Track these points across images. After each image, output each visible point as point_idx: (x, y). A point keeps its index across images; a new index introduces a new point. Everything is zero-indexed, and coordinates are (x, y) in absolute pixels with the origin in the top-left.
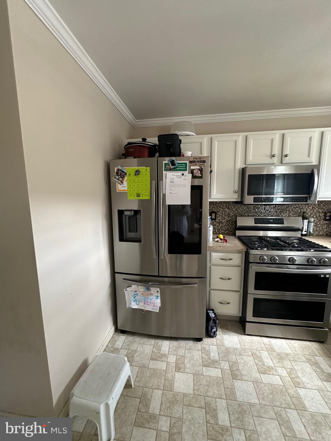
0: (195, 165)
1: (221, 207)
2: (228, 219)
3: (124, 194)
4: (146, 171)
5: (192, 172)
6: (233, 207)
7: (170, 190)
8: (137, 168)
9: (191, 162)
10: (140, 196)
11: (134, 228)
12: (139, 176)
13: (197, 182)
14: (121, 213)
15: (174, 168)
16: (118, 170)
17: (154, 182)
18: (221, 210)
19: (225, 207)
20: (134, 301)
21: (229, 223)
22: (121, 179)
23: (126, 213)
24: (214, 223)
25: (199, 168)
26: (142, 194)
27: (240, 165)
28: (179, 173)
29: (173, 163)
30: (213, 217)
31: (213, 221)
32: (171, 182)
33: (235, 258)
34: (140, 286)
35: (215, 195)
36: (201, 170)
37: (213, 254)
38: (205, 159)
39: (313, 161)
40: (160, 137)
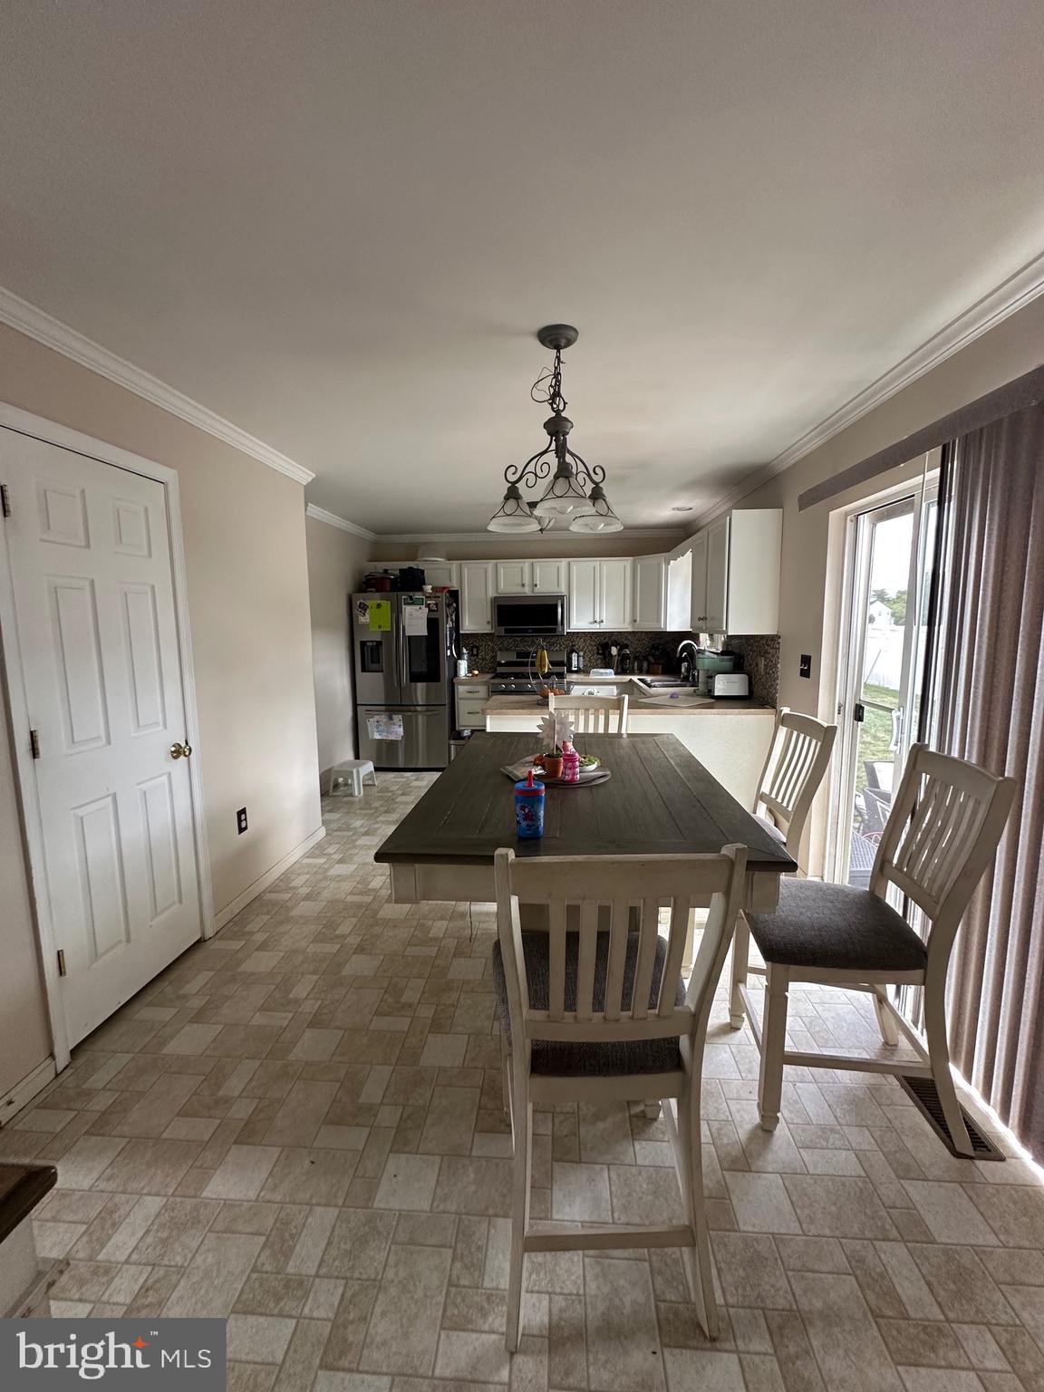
0: (431, 600)
2: (493, 656)
3: (365, 626)
4: (386, 605)
5: (428, 606)
6: (497, 640)
7: (409, 622)
8: (379, 602)
9: (427, 597)
10: (381, 628)
11: (376, 659)
12: (380, 609)
13: (433, 616)
14: (363, 644)
16: (361, 603)
17: (394, 615)
18: (484, 644)
20: (377, 732)
21: (494, 660)
22: (363, 612)
23: (368, 644)
24: (476, 660)
25: (435, 602)
26: (383, 626)
27: (491, 594)
28: (418, 607)
29: (411, 598)
30: (475, 653)
31: (475, 657)
32: (410, 615)
33: (482, 690)
34: (383, 717)
35: (468, 626)
36: (436, 604)
37: (459, 687)
38: (439, 594)
39: (563, 590)
40: (401, 571)
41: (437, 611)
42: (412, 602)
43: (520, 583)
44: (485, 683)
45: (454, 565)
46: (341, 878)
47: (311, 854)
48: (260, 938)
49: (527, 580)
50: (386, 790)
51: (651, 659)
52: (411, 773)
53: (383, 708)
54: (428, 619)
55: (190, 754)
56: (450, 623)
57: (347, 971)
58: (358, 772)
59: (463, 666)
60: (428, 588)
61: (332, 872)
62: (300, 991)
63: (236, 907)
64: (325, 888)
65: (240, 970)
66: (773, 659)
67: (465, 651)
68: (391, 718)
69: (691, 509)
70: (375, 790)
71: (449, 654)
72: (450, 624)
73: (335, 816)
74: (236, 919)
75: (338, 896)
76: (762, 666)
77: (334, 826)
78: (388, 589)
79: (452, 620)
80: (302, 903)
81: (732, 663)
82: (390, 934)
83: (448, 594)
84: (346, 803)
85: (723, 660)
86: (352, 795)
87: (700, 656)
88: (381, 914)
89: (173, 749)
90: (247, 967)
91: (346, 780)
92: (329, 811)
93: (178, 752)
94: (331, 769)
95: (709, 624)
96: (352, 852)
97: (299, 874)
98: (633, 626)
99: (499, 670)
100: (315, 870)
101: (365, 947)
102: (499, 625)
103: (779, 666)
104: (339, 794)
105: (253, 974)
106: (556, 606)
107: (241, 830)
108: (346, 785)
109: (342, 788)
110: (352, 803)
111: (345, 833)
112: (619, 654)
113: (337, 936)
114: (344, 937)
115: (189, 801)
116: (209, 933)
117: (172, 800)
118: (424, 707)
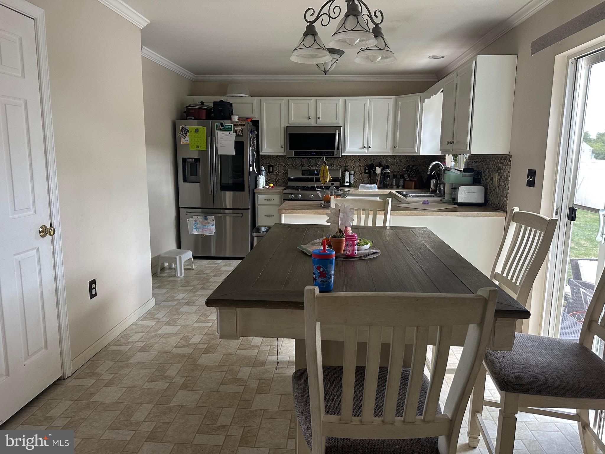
0: (238, 127)
1: (278, 161)
2: (284, 173)
3: (187, 146)
4: (203, 130)
5: (236, 132)
6: (288, 161)
7: (221, 144)
8: (197, 127)
9: (234, 125)
10: (199, 148)
11: (195, 172)
12: (198, 133)
13: (240, 139)
14: (184, 160)
15: (223, 129)
16: (182, 128)
17: (209, 138)
18: (278, 163)
19: (281, 161)
20: (195, 229)
21: (285, 176)
22: (184, 135)
23: (189, 160)
24: (272, 176)
25: (241, 129)
26: (200, 146)
27: (284, 124)
28: (227, 132)
29: (222, 125)
30: (271, 170)
31: (271, 174)
32: (221, 138)
33: (277, 199)
34: (199, 217)
35: (266, 149)
36: (242, 131)
37: (259, 196)
38: (244, 123)
39: (340, 122)
40: (214, 103)
41: (242, 136)
42: (223, 128)
43: (307, 116)
44: (279, 193)
45: (256, 100)
46: (168, 336)
47: (145, 318)
48: (107, 377)
49: (312, 114)
50: (202, 272)
51: (406, 177)
52: (221, 261)
53: (200, 210)
54: (235, 142)
55: (54, 234)
56: (252, 145)
57: (175, 402)
58: (180, 258)
59: (262, 179)
60: (236, 118)
61: (160, 331)
62: (140, 415)
63: (89, 354)
64: (156, 343)
65: (92, 400)
66: (505, 174)
67: (263, 168)
68: (206, 218)
69: (443, 57)
70: (192, 272)
71: (251, 170)
72: (252, 147)
73: (163, 291)
74: (88, 363)
75: (166, 349)
76: (496, 180)
77: (162, 298)
78: (204, 118)
79: (254, 144)
80: (139, 353)
81: (472, 178)
82: (207, 376)
83: (251, 123)
84: (171, 281)
85: (465, 176)
86: (175, 276)
87: (447, 172)
88: (200, 362)
89: (41, 230)
90: (97, 398)
91: (170, 265)
92: (158, 287)
93: (45, 232)
94: (159, 255)
95: (456, 146)
96: (176, 317)
97: (136, 333)
98: (393, 152)
99: (290, 184)
100: (148, 330)
101: (189, 385)
102: (290, 148)
103: (510, 179)
104: (165, 275)
105: (102, 403)
106: (334, 134)
107: (92, 296)
108: (170, 268)
109: (167, 271)
110: (176, 281)
111: (170, 303)
112: (381, 173)
113: (166, 377)
114: (171, 378)
115: (53, 271)
116: (68, 373)
117: (40, 269)
118: (231, 211)
